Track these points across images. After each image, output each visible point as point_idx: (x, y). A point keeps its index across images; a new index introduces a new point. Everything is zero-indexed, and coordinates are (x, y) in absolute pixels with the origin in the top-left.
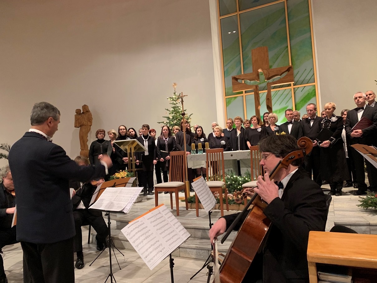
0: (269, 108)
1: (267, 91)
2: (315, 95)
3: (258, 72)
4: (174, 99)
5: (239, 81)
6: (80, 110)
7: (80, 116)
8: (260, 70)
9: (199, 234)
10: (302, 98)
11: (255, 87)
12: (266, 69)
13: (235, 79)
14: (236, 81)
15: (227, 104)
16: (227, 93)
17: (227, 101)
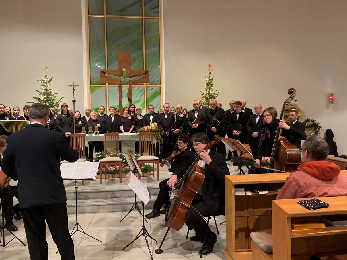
0: (130, 100)
1: (128, 86)
2: (160, 94)
3: (122, 70)
4: (45, 82)
5: (106, 75)
8: (124, 69)
9: (110, 195)
10: (151, 95)
11: (119, 82)
12: (129, 70)
13: (103, 72)
14: (103, 74)
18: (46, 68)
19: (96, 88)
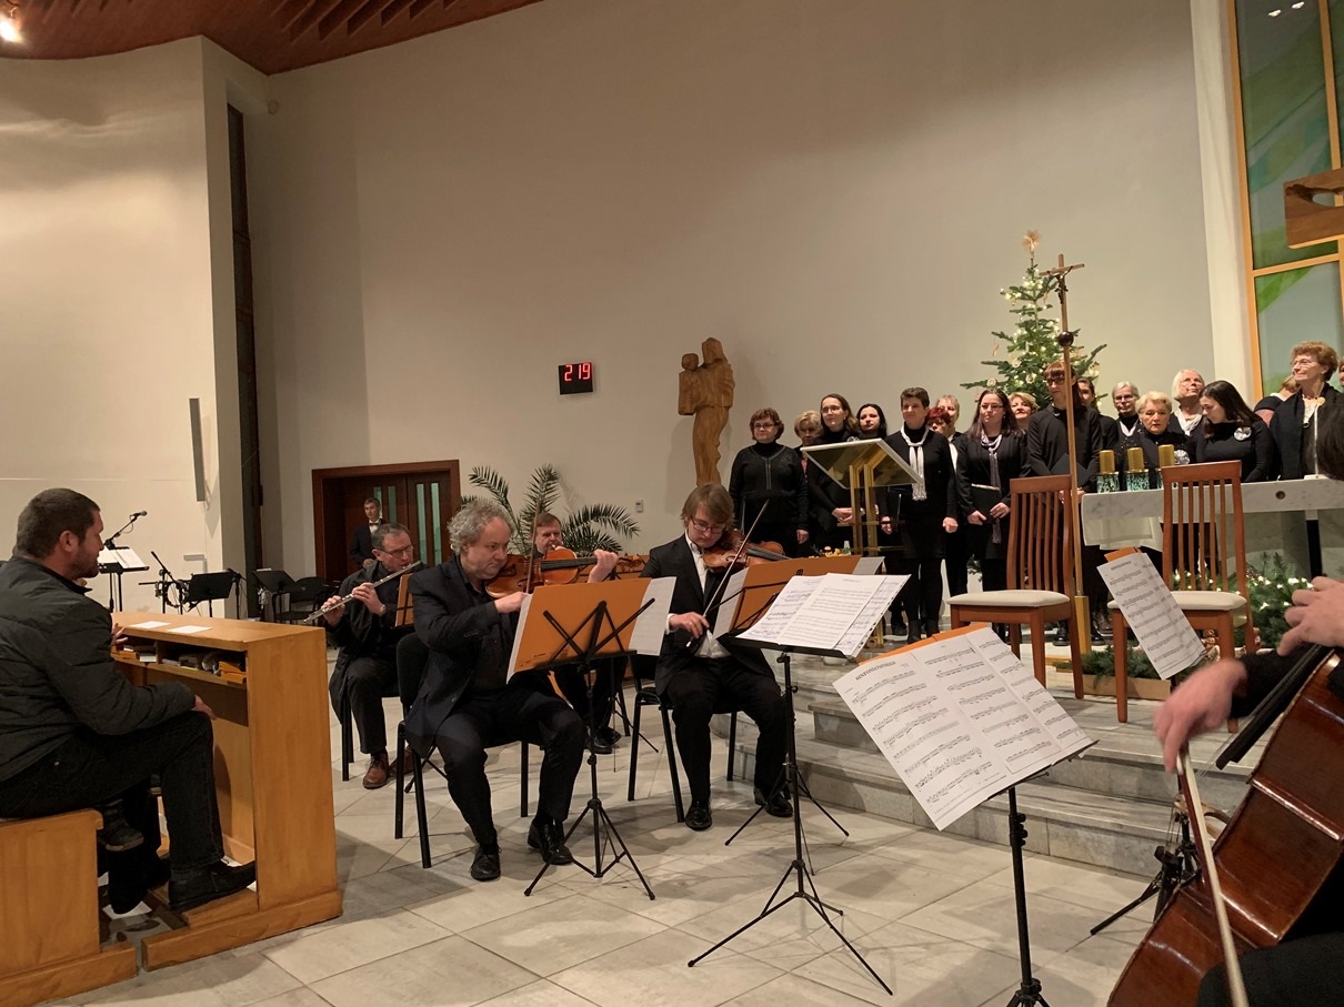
5: (1318, 198)
6: (696, 357)
7: (695, 377)
13: (1302, 192)
14: (1303, 201)
15: (1261, 302)
16: (1258, 255)
17: (1261, 289)
18: (1033, 236)
19: (1281, 280)
